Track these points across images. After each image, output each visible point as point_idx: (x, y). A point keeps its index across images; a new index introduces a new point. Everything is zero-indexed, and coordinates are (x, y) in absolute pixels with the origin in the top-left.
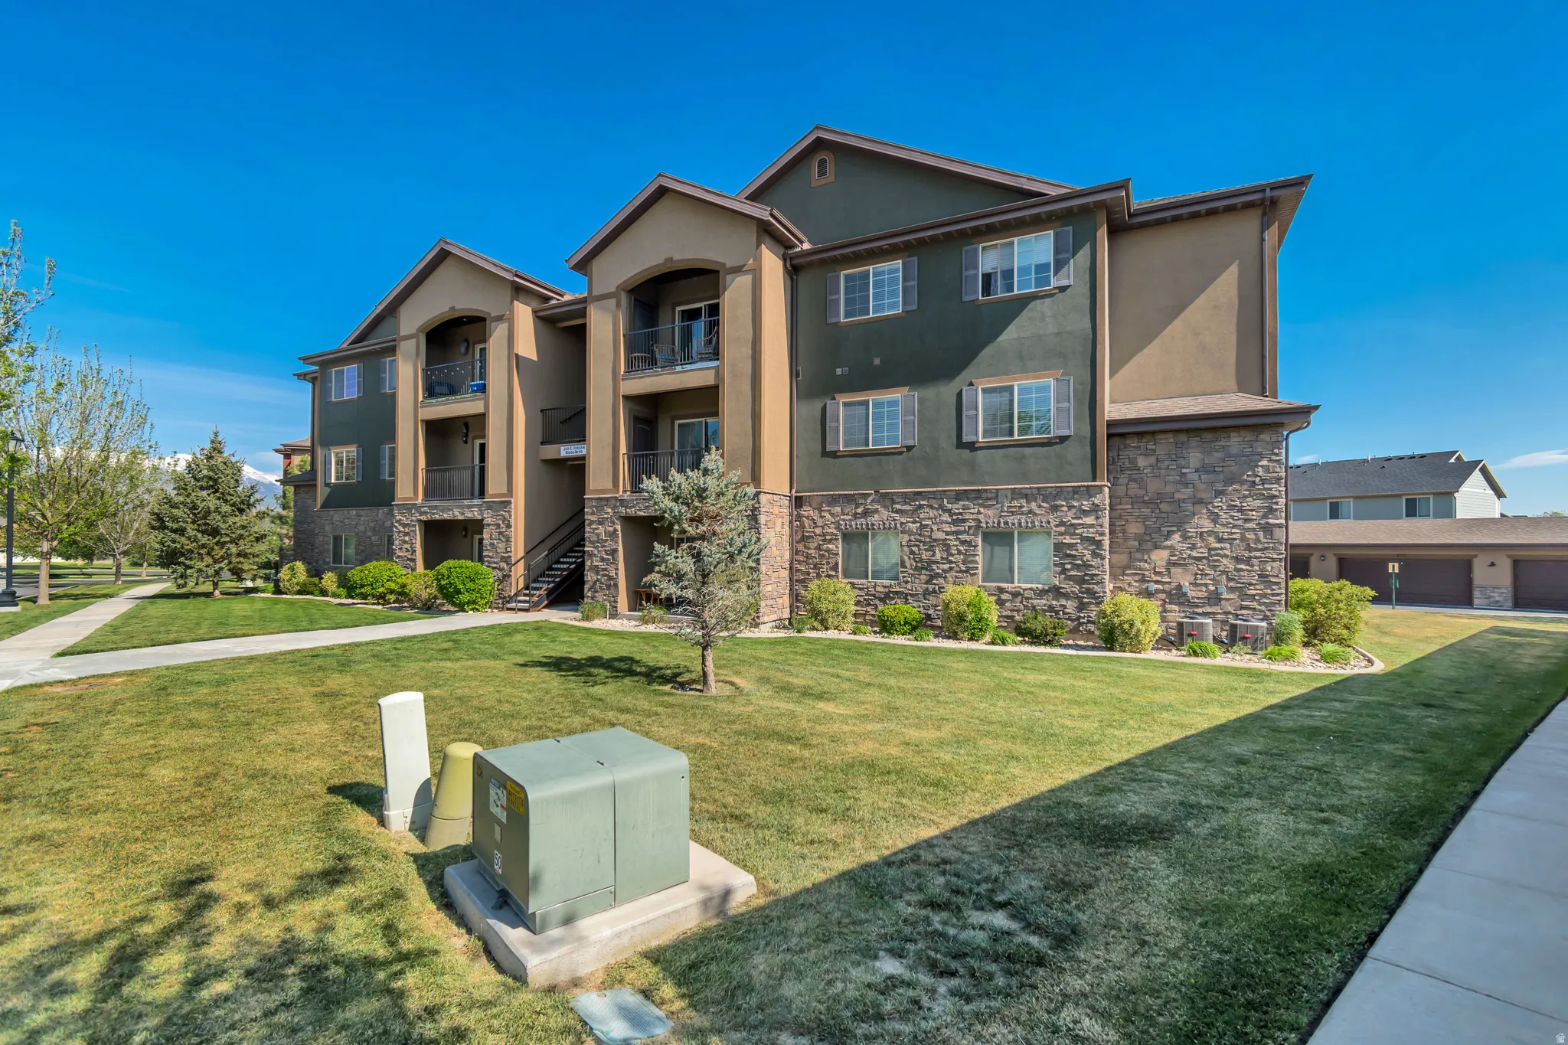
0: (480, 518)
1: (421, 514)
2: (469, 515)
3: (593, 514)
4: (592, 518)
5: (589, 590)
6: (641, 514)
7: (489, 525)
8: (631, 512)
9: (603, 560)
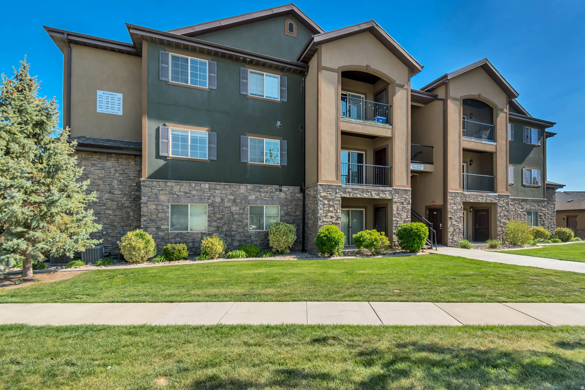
0: (390, 198)
1: (345, 192)
2: (382, 196)
3: (451, 200)
4: (452, 202)
5: (450, 236)
6: (472, 201)
7: (396, 202)
8: (468, 200)
9: (456, 221)
